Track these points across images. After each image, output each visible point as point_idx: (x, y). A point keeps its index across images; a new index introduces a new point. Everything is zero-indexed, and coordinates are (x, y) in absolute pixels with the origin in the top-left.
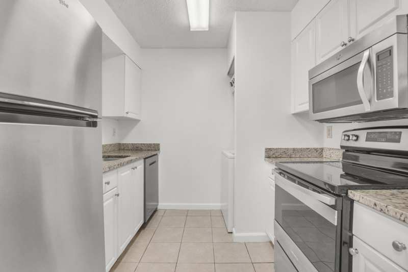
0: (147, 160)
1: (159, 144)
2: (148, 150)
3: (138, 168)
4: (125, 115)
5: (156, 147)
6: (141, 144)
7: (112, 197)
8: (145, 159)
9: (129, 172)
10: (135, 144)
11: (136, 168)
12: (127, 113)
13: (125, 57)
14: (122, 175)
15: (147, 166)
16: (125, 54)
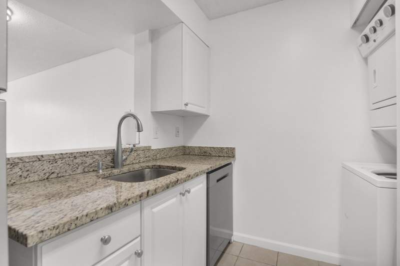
0: (211, 175)
1: (234, 149)
2: (219, 156)
3: (192, 191)
4: (184, 108)
5: (230, 153)
6: (211, 148)
7: (129, 258)
8: (208, 173)
9: (174, 200)
10: (203, 148)
11: (189, 192)
12: (186, 105)
13: (182, 25)
14: (155, 210)
15: (211, 185)
16: (183, 22)
